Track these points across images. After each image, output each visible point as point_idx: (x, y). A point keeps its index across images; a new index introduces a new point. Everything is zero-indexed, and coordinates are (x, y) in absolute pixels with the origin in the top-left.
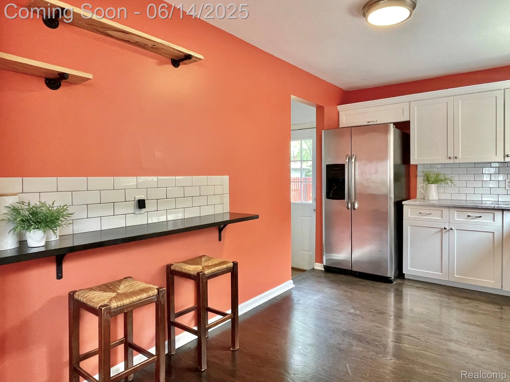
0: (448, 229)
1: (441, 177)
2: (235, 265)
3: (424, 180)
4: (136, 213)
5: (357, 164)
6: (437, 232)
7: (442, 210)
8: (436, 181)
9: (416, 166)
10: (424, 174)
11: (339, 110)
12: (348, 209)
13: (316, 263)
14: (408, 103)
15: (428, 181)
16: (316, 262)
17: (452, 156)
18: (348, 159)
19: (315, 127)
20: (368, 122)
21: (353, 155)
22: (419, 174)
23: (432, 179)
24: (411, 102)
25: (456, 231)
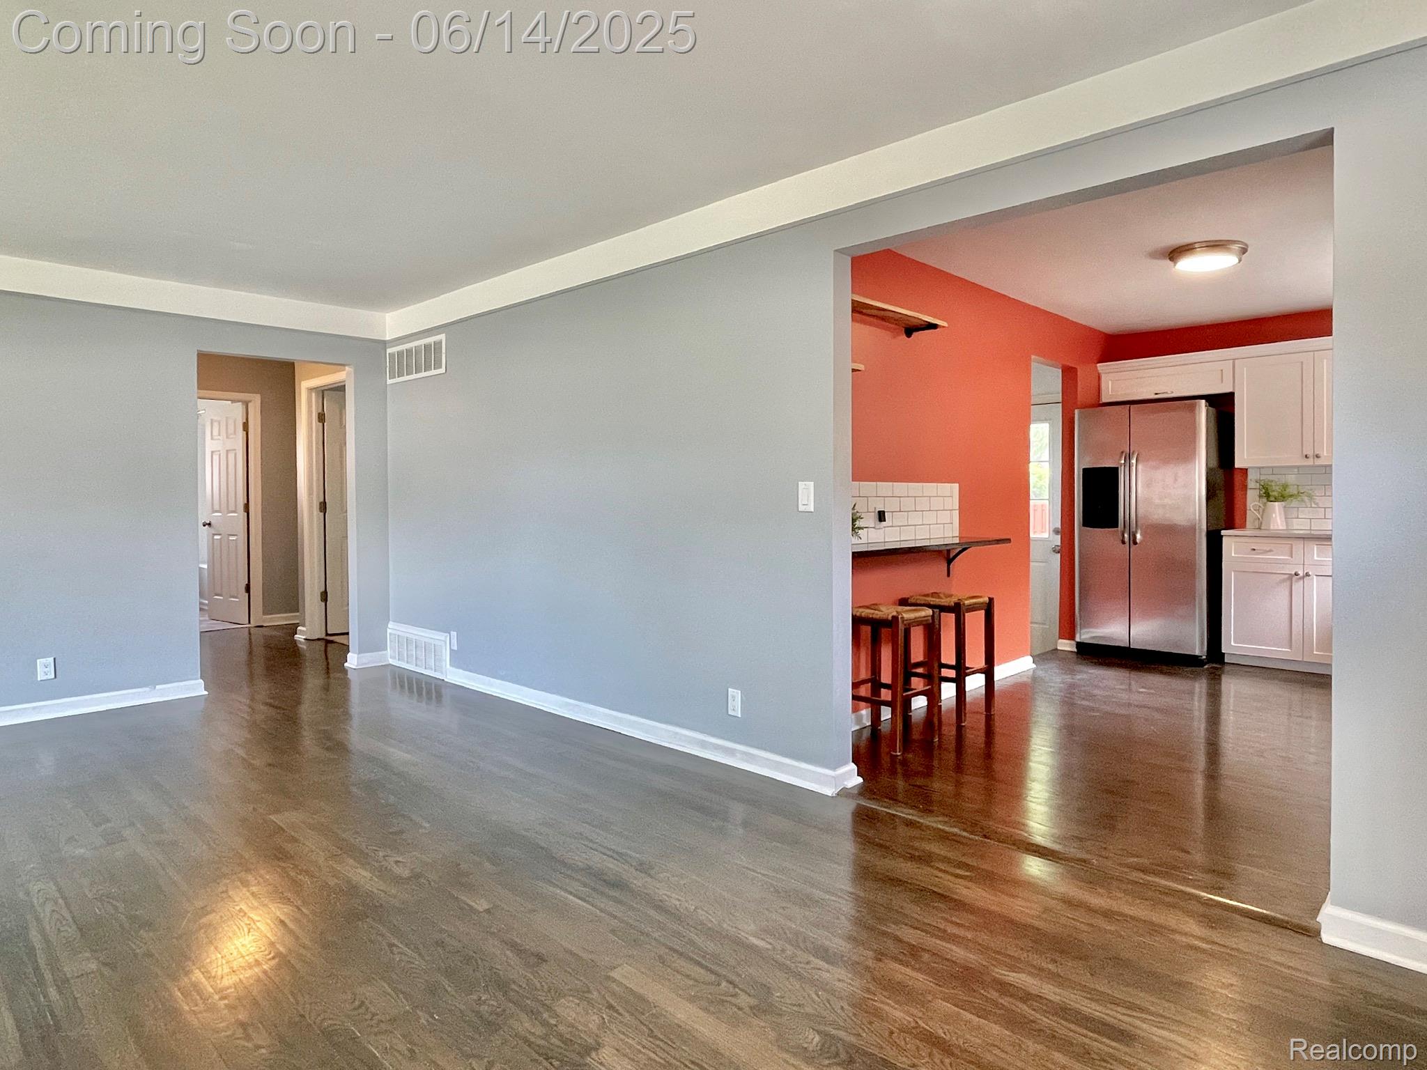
0: (1301, 574)
1: (1292, 490)
2: (991, 600)
3: (1260, 496)
4: (877, 527)
5: (1140, 467)
6: (1284, 581)
7: (1291, 544)
8: (1282, 498)
9: (1246, 470)
10: (1260, 485)
11: (1100, 371)
12: (1123, 542)
13: (1060, 641)
14: (1231, 361)
15: (1267, 495)
16: (1060, 638)
17: (1310, 453)
18: (1123, 458)
19: (1060, 400)
20: (1156, 394)
21: (1133, 454)
22: (1251, 484)
23: (1275, 494)
24: (1236, 361)
25: (1317, 579)
